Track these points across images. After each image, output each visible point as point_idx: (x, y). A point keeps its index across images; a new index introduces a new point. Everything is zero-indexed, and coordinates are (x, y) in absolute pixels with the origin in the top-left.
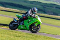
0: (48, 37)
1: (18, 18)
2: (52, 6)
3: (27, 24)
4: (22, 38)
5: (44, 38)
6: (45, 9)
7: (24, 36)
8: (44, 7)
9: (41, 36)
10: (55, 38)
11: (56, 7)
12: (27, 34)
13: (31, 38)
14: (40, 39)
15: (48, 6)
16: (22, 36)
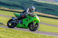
0: (27, 32)
1: (16, 16)
2: (30, 2)
3: (26, 22)
4: (2, 33)
5: (23, 33)
6: (23, 5)
7: (4, 31)
8: (22, 4)
9: (20, 31)
10: (33, 33)
11: (34, 4)
12: (7, 29)
13: (11, 33)
14: (19, 34)
15: (26, 3)
16: (2, 31)
